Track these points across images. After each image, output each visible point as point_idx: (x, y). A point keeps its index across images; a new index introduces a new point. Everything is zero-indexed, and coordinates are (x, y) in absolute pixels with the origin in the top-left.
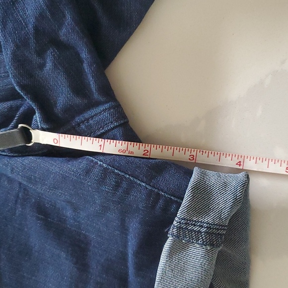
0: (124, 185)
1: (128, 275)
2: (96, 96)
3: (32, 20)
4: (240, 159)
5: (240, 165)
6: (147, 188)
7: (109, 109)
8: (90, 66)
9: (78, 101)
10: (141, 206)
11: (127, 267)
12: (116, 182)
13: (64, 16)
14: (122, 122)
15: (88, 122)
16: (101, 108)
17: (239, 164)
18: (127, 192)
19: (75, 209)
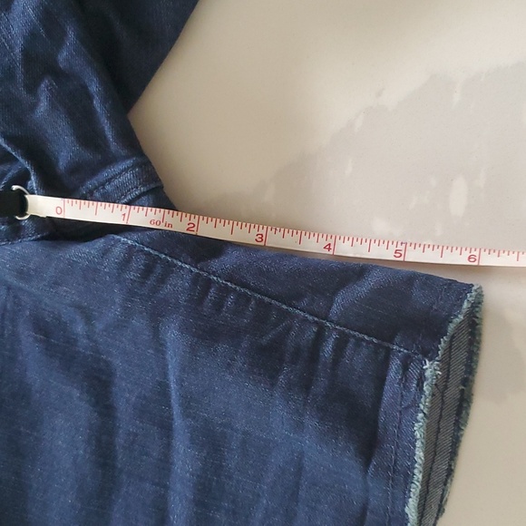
0: (158, 269)
1: (173, 419)
2: (114, 146)
3: (20, 41)
4: (329, 241)
5: (329, 249)
6: (192, 272)
7: (133, 167)
8: (104, 102)
9: (88, 155)
10: (182, 299)
11: (170, 406)
12: (145, 265)
13: (65, 34)
14: (153, 186)
15: (104, 188)
16: (122, 166)
17: (328, 247)
18: (162, 280)
19: (88, 319)
